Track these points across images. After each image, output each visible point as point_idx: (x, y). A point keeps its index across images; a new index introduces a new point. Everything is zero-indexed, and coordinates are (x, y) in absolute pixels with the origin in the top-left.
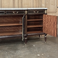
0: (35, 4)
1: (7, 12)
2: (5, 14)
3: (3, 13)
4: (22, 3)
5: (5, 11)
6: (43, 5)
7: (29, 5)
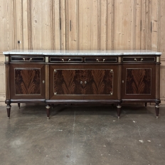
2: (84, 62)
4: (113, 41)
5: (84, 57)
6: (154, 46)
7: (126, 45)
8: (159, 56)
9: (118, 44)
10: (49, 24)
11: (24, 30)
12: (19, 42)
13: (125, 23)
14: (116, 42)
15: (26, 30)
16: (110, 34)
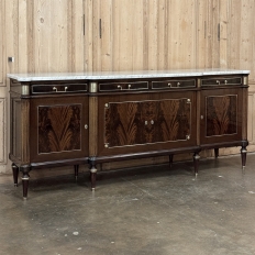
0: (201, 59)
1: (155, 85)
2: (150, 89)
3: (144, 85)
4: (166, 56)
7: (184, 61)
8: (247, 75)
9: (174, 60)
10: (66, 26)
11: (21, 36)
12: (10, 59)
13: (184, 25)
14: (170, 56)
15: (23, 36)
16: (162, 43)
